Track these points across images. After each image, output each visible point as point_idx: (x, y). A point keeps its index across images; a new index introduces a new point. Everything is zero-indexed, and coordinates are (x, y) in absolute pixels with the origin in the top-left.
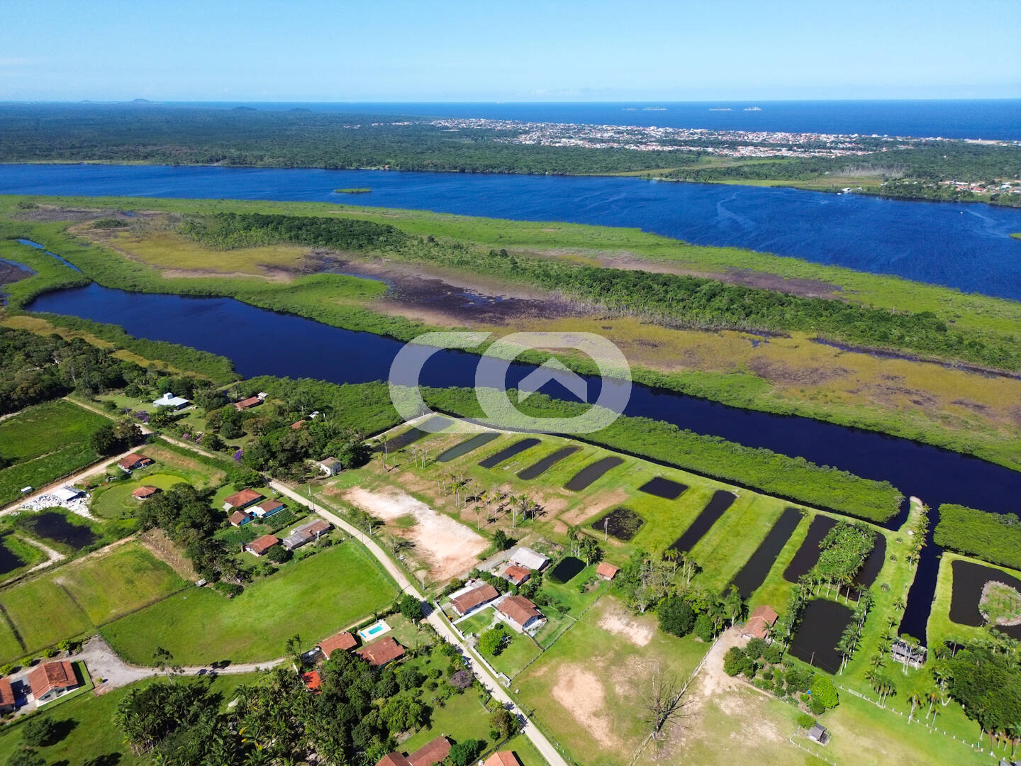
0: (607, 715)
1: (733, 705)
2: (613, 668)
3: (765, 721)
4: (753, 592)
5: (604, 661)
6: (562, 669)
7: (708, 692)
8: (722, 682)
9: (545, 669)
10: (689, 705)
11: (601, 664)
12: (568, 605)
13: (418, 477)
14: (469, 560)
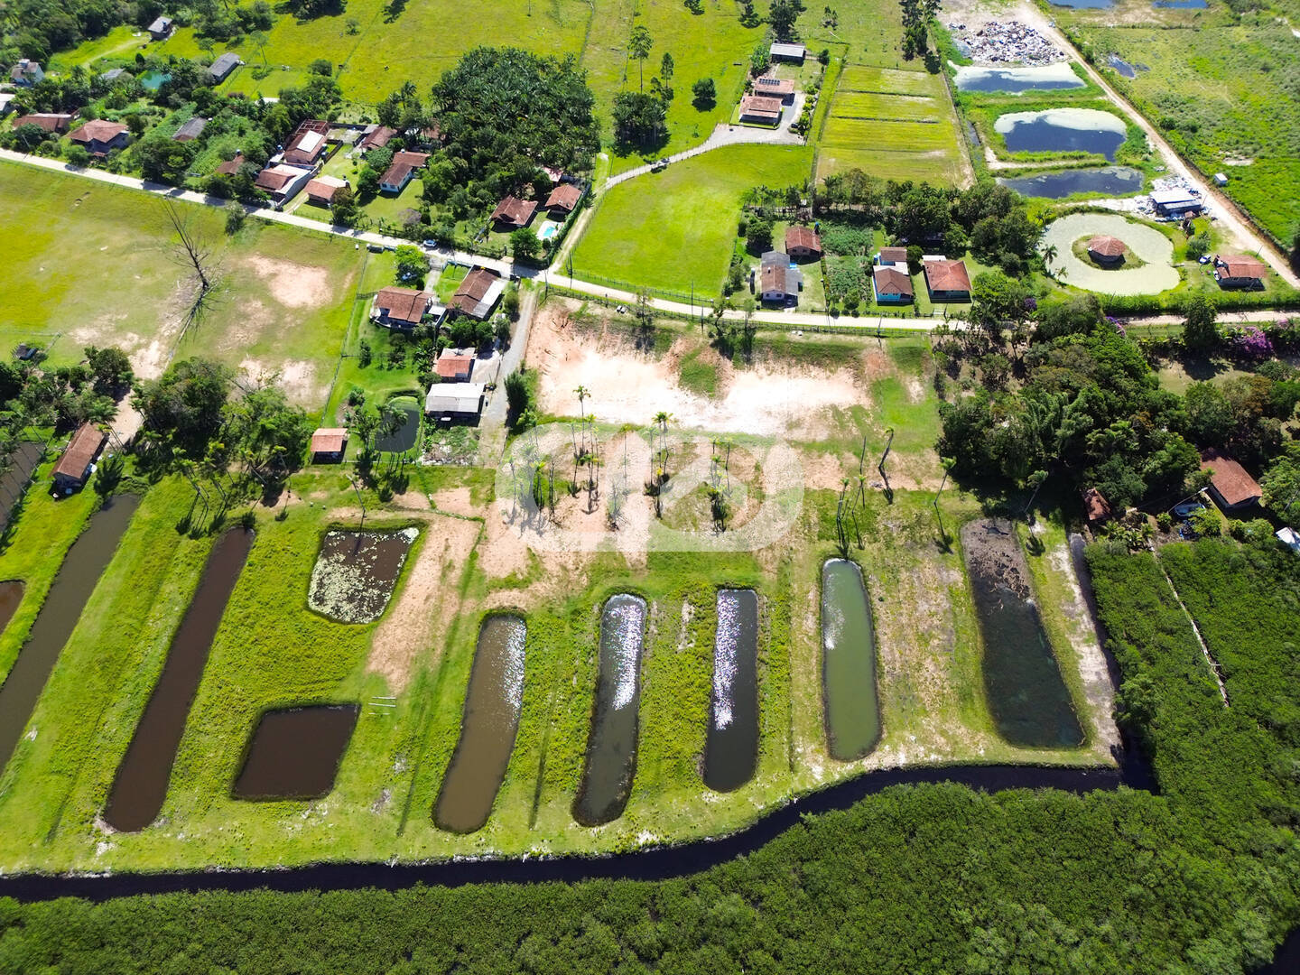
0: (261, 280)
2: (271, 322)
5: (286, 323)
6: (328, 295)
7: (155, 345)
9: (346, 286)
10: (175, 324)
11: (288, 319)
12: (364, 370)
13: (816, 488)
14: (543, 361)
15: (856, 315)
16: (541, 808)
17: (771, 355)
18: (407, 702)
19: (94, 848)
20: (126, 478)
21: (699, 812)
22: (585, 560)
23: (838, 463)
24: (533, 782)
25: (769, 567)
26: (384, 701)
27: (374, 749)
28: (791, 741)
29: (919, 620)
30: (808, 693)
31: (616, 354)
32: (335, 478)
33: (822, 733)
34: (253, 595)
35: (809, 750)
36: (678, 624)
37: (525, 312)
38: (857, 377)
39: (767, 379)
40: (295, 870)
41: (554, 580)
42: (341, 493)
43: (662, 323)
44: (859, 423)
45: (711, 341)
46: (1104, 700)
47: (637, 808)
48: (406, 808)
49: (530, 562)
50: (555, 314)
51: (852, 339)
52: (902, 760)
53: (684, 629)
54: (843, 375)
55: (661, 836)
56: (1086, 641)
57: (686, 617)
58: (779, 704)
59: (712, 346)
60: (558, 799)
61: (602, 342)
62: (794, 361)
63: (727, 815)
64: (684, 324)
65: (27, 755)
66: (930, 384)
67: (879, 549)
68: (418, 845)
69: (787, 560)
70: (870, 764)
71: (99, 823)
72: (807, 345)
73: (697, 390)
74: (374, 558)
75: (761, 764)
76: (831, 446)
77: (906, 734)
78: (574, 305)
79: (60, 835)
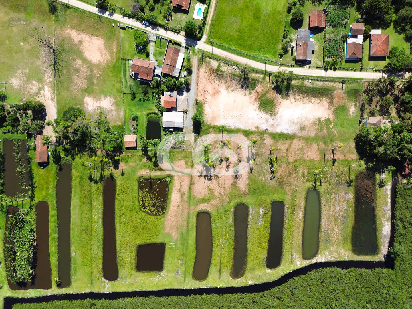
0: (76, 45)
1: (34, 88)
2: (89, 73)
3: (18, 87)
4: (58, 178)
5: (95, 74)
6: (108, 56)
7: (46, 88)
8: (43, 98)
9: (115, 50)
10: (50, 75)
11: (96, 72)
12: (134, 101)
13: (308, 159)
14: (204, 97)
15: (335, 69)
16: (221, 274)
17: (297, 92)
18: (179, 243)
19: (104, 286)
20: (63, 157)
21: (265, 275)
22: (227, 191)
23: (317, 147)
24: (218, 267)
25: (289, 193)
26: (172, 242)
27: (172, 257)
28: (292, 255)
29: (336, 213)
30: (298, 239)
31: (233, 91)
32: (137, 156)
33: (301, 252)
34: (122, 206)
35: (297, 257)
36: (259, 215)
37: (194, 70)
38: (331, 104)
39: (294, 104)
40: (159, 291)
41: (218, 199)
42: (140, 163)
43: (252, 75)
44: (328, 128)
45: (273, 86)
46: (386, 240)
47: (248, 274)
48: (185, 274)
49: (209, 192)
50: (207, 69)
51: (331, 84)
52: (323, 260)
53: (260, 217)
54: (325, 102)
55: (255, 282)
56: (387, 220)
57: (261, 213)
58: (289, 243)
59: (273, 89)
60: (226, 272)
61: (227, 84)
62: (306, 95)
63: (272, 276)
64: (261, 76)
65: (75, 260)
66: (358, 108)
67: (327, 185)
68: (190, 284)
69: (295, 190)
70: (314, 261)
71: (103, 279)
72: (312, 88)
73: (266, 111)
74: (158, 190)
75: (283, 261)
76: (316, 139)
77: (326, 252)
78: (215, 64)
79: (94, 282)
